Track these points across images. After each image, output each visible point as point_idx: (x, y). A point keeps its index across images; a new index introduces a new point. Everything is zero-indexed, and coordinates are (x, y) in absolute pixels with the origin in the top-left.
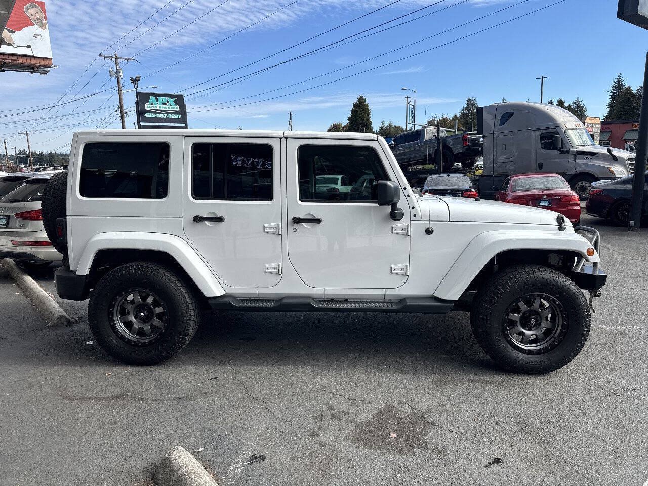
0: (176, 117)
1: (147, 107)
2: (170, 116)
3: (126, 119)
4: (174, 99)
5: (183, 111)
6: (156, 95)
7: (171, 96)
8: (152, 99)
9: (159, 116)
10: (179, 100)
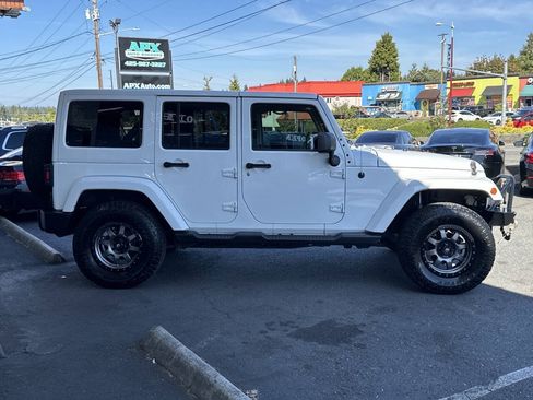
0: (160, 65)
1: (128, 53)
2: (154, 65)
3: (102, 68)
4: (158, 44)
5: (167, 59)
6: (138, 41)
7: (155, 41)
8: (134, 44)
9: (141, 64)
10: (164, 46)
